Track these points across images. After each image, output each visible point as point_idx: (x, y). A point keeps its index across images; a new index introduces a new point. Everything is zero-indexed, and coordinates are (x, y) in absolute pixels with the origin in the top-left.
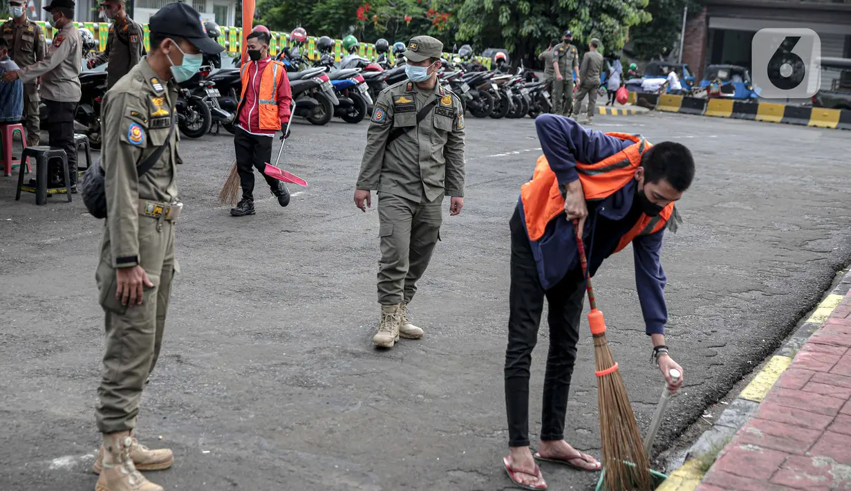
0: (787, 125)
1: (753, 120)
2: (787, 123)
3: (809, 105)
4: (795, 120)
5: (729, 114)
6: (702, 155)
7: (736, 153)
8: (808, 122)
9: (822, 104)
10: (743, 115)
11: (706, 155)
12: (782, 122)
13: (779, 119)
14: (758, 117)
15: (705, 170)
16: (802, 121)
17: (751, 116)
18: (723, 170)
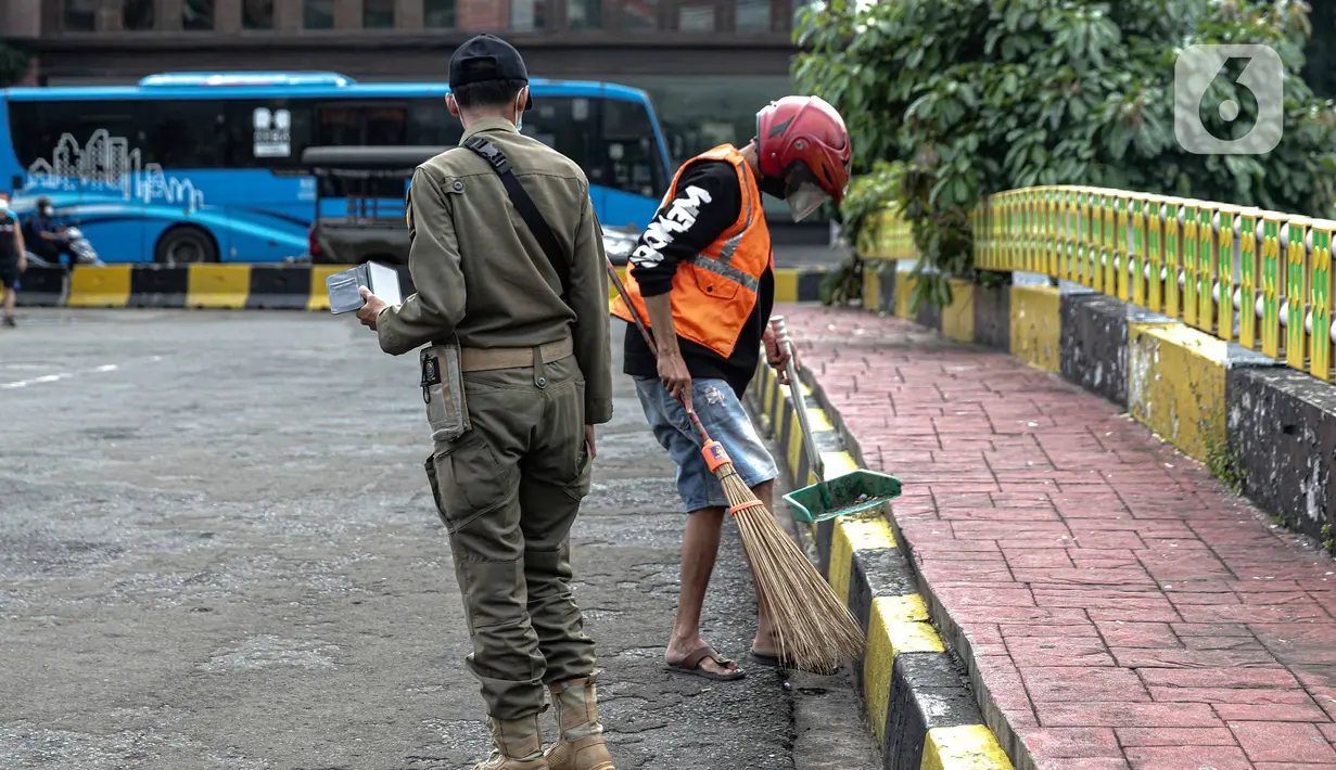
0: (261, 314)
1: (182, 307)
2: (261, 308)
3: (305, 261)
4: (279, 300)
5: (122, 298)
6: (102, 443)
7: (194, 425)
8: (307, 300)
9: (331, 254)
10: (156, 298)
11: (114, 444)
12: (248, 307)
13: (240, 299)
14: (193, 299)
15: (130, 507)
16: (294, 300)
17: (175, 299)
18: (179, 499)
